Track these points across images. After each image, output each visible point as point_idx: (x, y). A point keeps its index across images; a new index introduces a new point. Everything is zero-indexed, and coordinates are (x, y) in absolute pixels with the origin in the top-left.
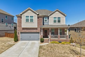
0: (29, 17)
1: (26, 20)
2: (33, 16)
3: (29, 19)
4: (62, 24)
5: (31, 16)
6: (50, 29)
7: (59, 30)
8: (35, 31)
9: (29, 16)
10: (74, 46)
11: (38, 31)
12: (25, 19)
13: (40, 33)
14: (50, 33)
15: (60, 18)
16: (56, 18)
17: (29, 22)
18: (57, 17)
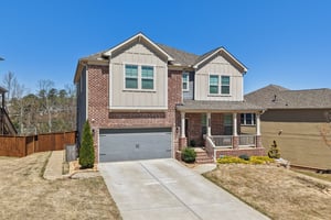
0: (140, 68)
1: (127, 79)
2: (151, 68)
3: (140, 78)
4: (235, 99)
5: (144, 68)
6: (209, 117)
8: (157, 122)
9: (140, 64)
10: (285, 166)
11: (167, 124)
12: (125, 77)
13: (174, 129)
14: (209, 129)
16: (217, 77)
17: (140, 89)
18: (220, 75)
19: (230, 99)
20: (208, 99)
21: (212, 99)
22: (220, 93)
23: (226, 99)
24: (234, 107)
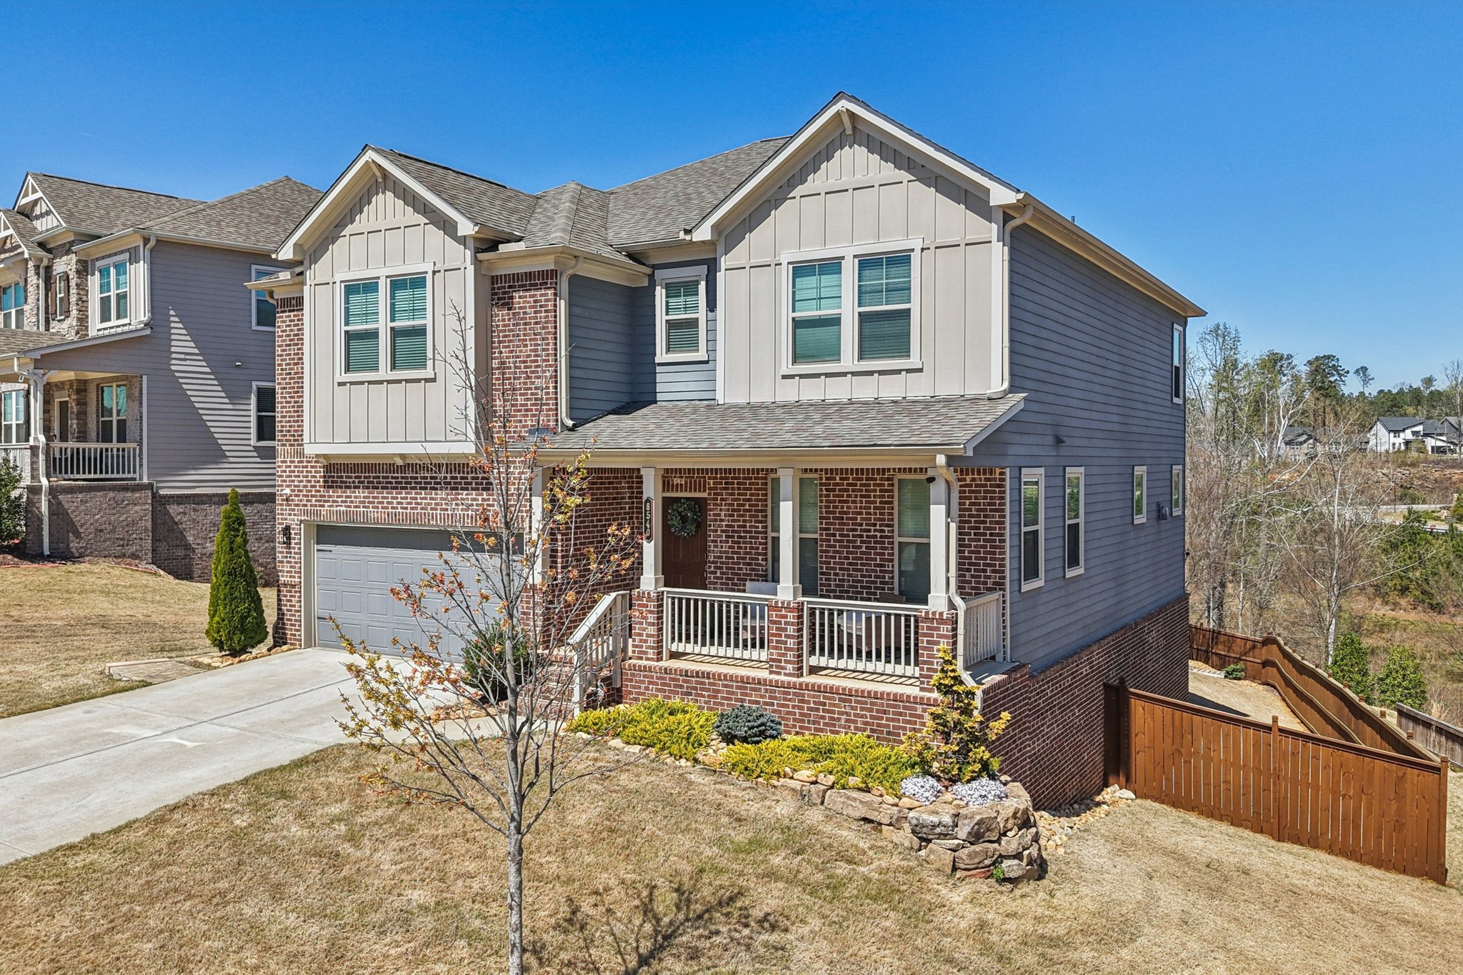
3: (383, 327)
4: (948, 388)
5: (399, 285)
6: (651, 489)
7: (787, 510)
12: (340, 329)
15: (900, 260)
16: (832, 266)
18: (849, 252)
19: (918, 388)
20: (789, 393)
21: (811, 392)
22: (849, 357)
23: (891, 389)
24: (786, 435)
